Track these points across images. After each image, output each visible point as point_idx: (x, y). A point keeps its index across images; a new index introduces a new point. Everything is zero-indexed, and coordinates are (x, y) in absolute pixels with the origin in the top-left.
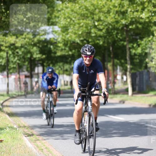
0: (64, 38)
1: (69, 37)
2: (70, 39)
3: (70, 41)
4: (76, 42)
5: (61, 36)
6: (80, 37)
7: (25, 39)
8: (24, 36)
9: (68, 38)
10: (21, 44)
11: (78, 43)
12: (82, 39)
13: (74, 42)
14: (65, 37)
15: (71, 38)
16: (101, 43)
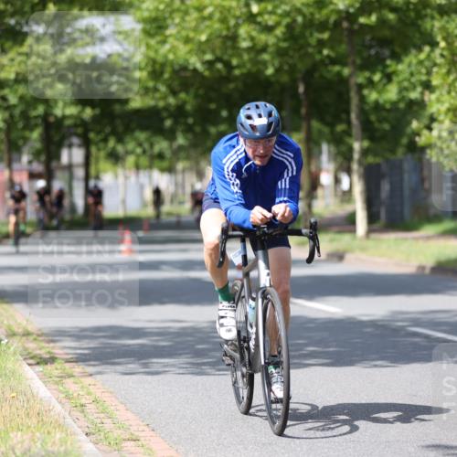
0: (152, 54)
1: (170, 51)
2: (171, 57)
3: (172, 63)
4: (191, 67)
5: (143, 49)
6: (204, 53)
7: (28, 55)
8: (25, 49)
9: (166, 56)
10: (17, 74)
11: (195, 70)
12: (208, 57)
13: (184, 68)
14: (156, 51)
15: (175, 54)
16: (270, 71)
